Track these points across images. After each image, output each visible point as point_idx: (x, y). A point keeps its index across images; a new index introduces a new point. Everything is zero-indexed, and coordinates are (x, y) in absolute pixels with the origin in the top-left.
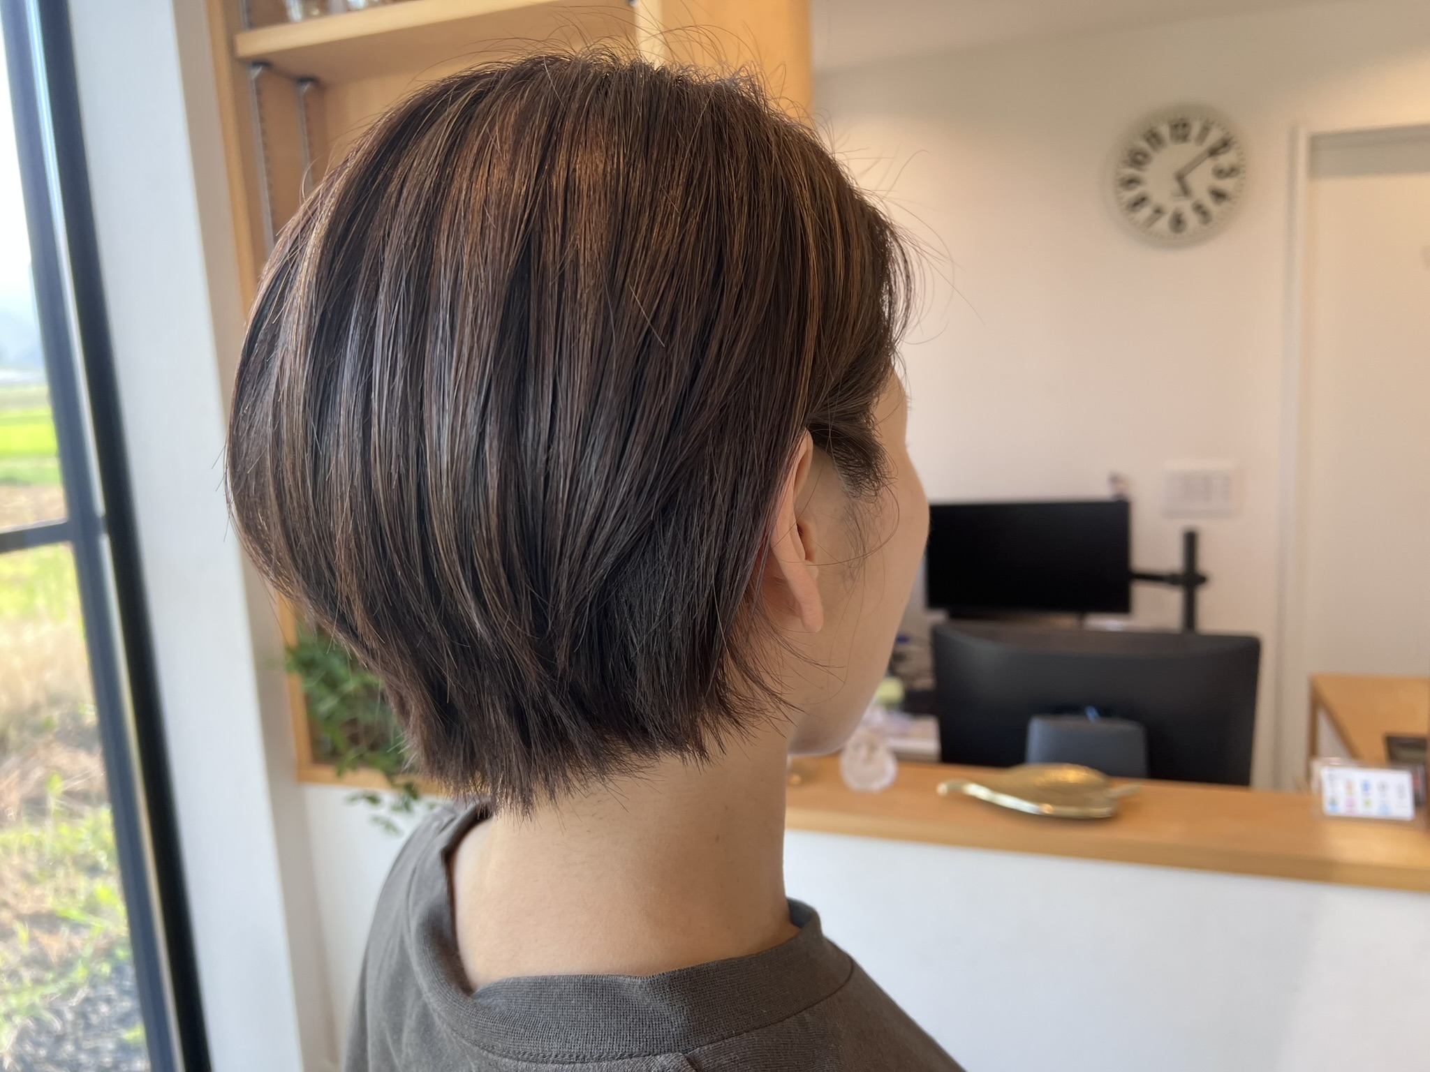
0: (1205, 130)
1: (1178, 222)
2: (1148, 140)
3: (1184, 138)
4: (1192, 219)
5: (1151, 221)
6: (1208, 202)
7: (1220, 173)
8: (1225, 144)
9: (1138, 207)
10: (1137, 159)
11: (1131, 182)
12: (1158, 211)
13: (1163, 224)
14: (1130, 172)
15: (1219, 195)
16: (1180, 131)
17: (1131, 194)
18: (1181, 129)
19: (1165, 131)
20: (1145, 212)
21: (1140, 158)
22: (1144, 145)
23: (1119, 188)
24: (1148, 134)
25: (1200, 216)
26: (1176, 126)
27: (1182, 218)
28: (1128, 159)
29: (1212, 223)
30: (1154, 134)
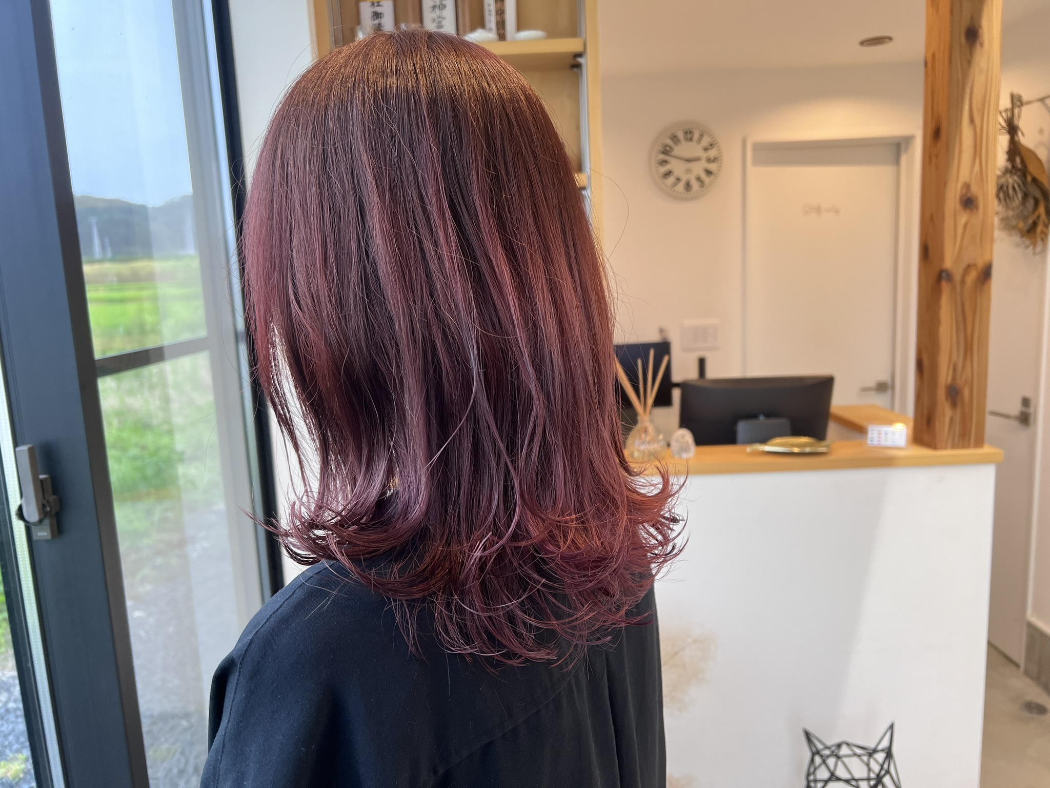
0: (701, 136)
1: (688, 186)
2: (672, 139)
3: (691, 139)
4: (695, 185)
5: (674, 185)
6: (703, 176)
8: (712, 145)
9: (667, 176)
10: (666, 151)
11: (663, 162)
12: (678, 179)
13: (681, 187)
14: (664, 157)
15: (709, 172)
16: (689, 136)
17: (663, 169)
18: (689, 134)
19: (681, 135)
20: (671, 180)
21: (668, 148)
22: (669, 142)
23: (657, 165)
24: (672, 136)
25: (699, 183)
26: (686, 133)
27: (690, 184)
28: (662, 150)
29: (705, 188)
30: (675, 137)
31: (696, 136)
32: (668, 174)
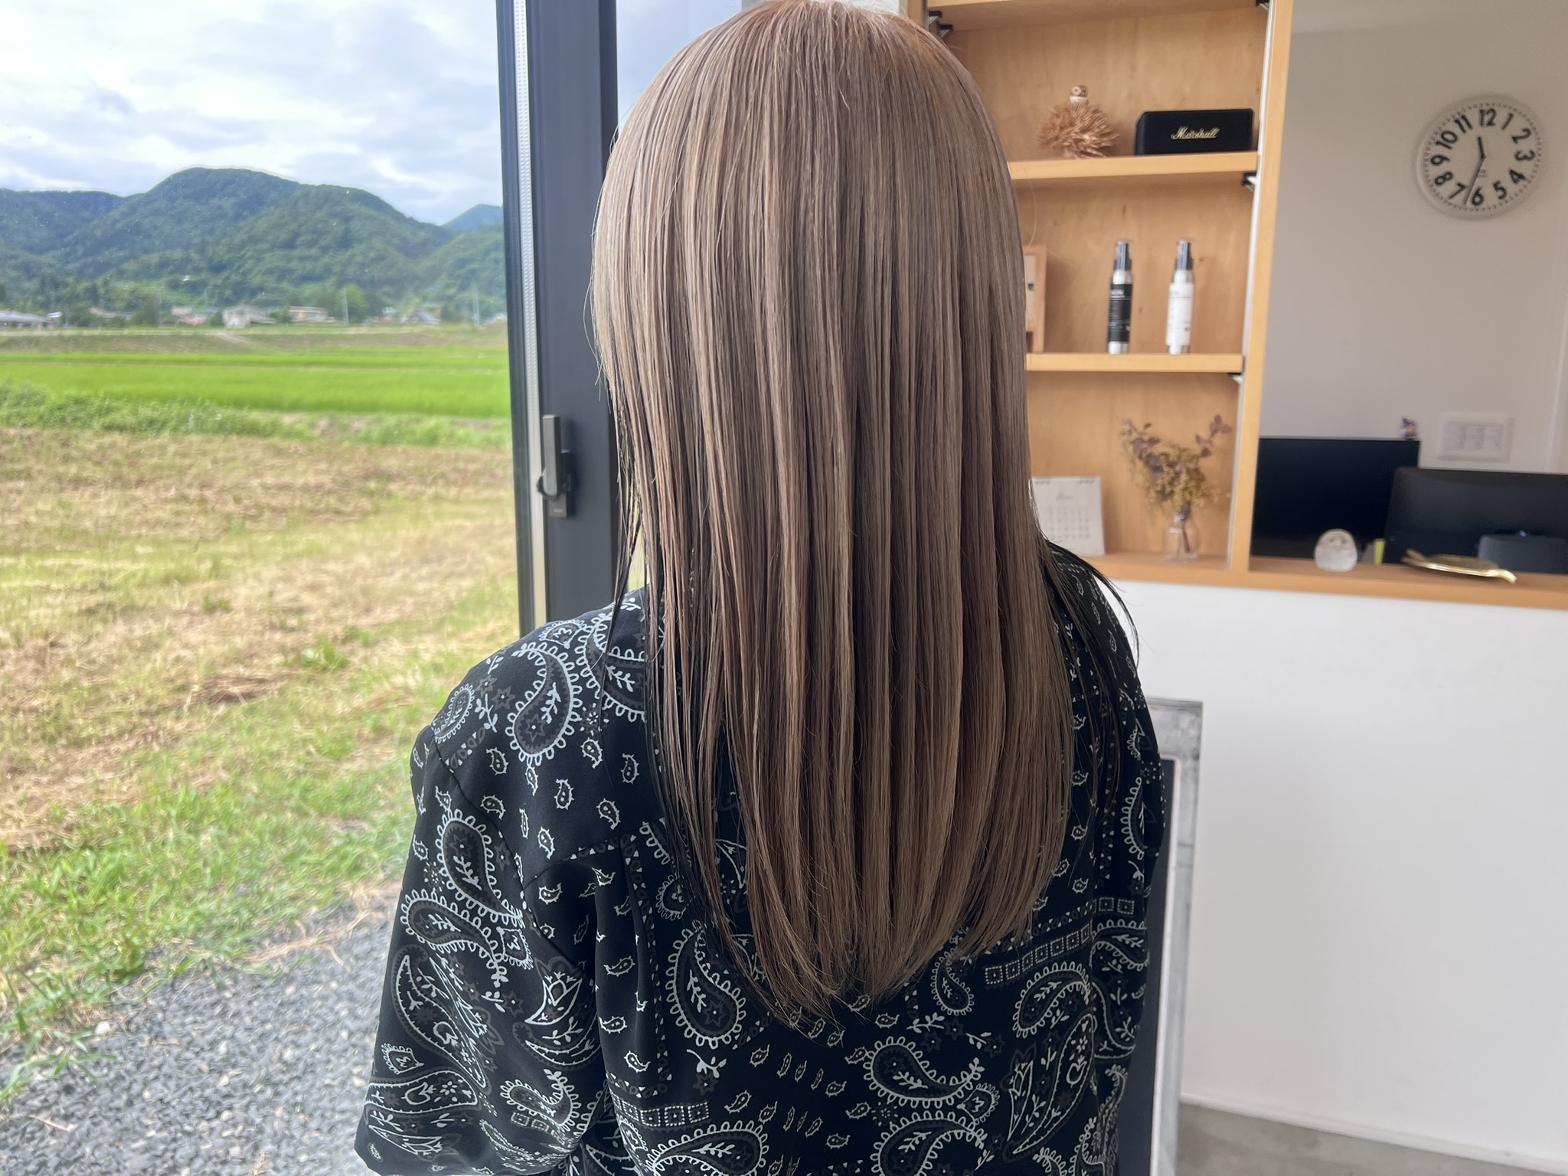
0: (1511, 116)
1: (1477, 198)
2: (1457, 121)
3: (1490, 123)
4: (1490, 195)
5: (1452, 197)
6: (1507, 182)
7: (1518, 157)
8: (1528, 132)
9: (1440, 180)
10: (1446, 140)
11: (1438, 159)
12: (1461, 186)
13: (1464, 198)
14: (1441, 150)
15: (1517, 177)
16: (1487, 118)
17: (1437, 170)
18: (1488, 116)
19: (1473, 117)
20: (1448, 187)
21: (1449, 137)
22: (1453, 127)
23: (1429, 163)
24: (1458, 117)
25: (1500, 193)
26: (1482, 112)
27: (1481, 192)
28: (1439, 138)
29: (1507, 198)
30: (1464, 117)
31: (1500, 119)
32: (1447, 177)
